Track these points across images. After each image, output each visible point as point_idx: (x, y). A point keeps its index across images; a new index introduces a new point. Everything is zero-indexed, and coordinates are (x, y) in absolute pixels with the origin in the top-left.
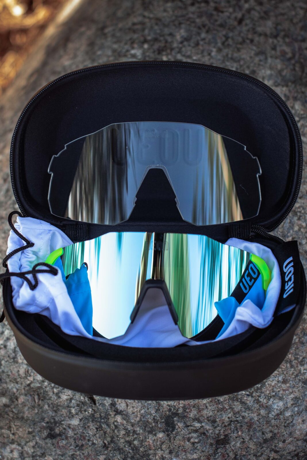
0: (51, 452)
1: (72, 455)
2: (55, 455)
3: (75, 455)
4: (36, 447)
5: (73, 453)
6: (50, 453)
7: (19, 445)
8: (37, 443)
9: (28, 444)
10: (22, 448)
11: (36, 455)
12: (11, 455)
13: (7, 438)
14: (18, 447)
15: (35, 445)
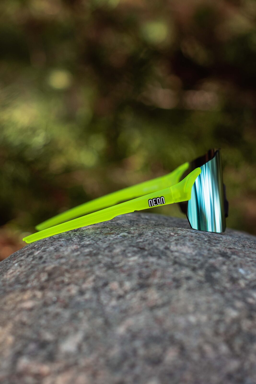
3: (142, 272)
7: (76, 284)
9: (88, 280)
10: (80, 286)
11: (98, 287)
12: (69, 293)
13: (62, 282)
14: (75, 287)
15: (96, 278)
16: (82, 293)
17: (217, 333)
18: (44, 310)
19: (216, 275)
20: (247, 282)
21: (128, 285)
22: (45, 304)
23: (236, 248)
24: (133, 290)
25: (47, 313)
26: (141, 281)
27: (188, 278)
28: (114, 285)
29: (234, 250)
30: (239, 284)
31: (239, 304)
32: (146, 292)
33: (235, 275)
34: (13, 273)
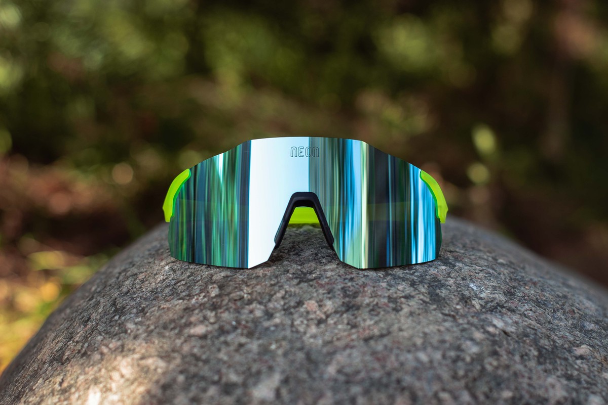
0: (310, 295)
1: (342, 288)
2: (318, 295)
3: (346, 287)
4: (287, 296)
5: (342, 285)
6: (309, 297)
7: (260, 303)
8: (286, 292)
9: (274, 297)
10: (265, 306)
11: (290, 307)
12: (252, 316)
13: (240, 299)
14: (258, 306)
15: (285, 295)
16: (269, 315)
17: (455, 377)
18: (222, 339)
19: (443, 293)
20: (482, 302)
21: (329, 305)
22: (222, 331)
23: (457, 250)
24: (337, 313)
25: (226, 343)
26: (347, 301)
27: (408, 297)
28: (311, 305)
29: (457, 254)
30: (473, 306)
31: (478, 335)
33: (467, 293)
34: (164, 280)
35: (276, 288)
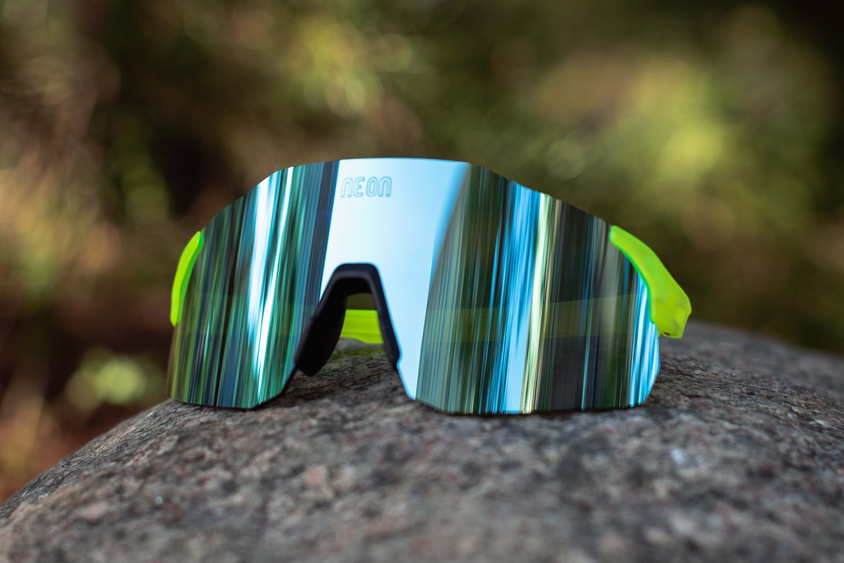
3: (397, 444)
4: (281, 457)
7: (228, 468)
9: (258, 457)
10: (234, 473)
11: (275, 477)
12: (197, 489)
13: (196, 460)
14: (221, 472)
15: (279, 454)
16: (230, 488)
18: (120, 525)
20: (677, 485)
21: (348, 474)
22: (132, 513)
24: (358, 489)
26: (385, 467)
28: (316, 474)
30: (652, 490)
32: (383, 497)
35: (270, 442)
